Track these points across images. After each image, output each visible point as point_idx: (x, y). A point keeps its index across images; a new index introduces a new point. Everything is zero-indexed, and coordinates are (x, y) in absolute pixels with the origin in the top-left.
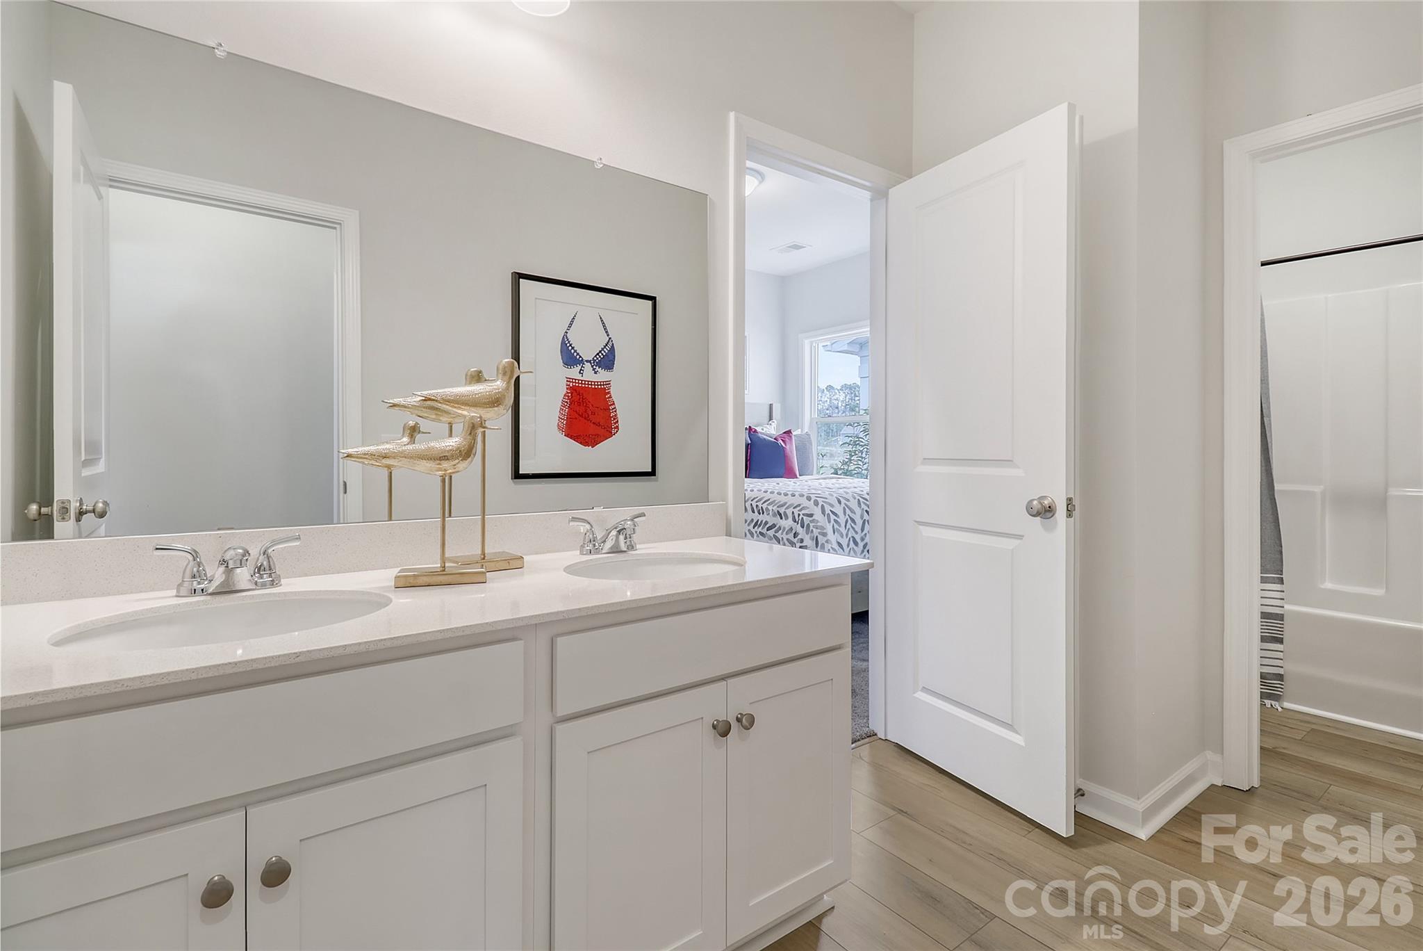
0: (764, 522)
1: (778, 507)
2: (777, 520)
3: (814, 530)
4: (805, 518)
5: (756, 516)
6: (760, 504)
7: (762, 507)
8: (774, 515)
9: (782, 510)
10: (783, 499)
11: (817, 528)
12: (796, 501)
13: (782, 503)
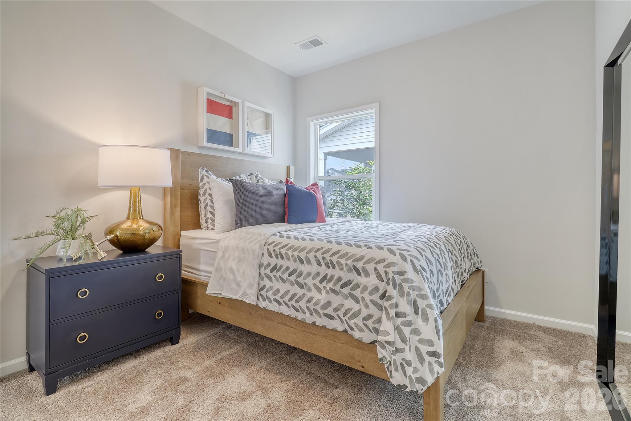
0: (335, 278)
1: (354, 261)
2: (353, 276)
3: (411, 291)
4: (396, 277)
5: (323, 270)
6: (327, 256)
7: (330, 260)
8: (350, 270)
9: (359, 265)
10: (359, 252)
11: (414, 290)
12: (378, 255)
13: (357, 256)
